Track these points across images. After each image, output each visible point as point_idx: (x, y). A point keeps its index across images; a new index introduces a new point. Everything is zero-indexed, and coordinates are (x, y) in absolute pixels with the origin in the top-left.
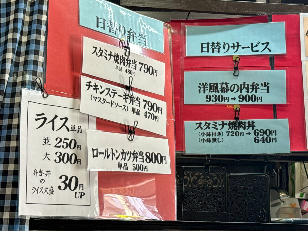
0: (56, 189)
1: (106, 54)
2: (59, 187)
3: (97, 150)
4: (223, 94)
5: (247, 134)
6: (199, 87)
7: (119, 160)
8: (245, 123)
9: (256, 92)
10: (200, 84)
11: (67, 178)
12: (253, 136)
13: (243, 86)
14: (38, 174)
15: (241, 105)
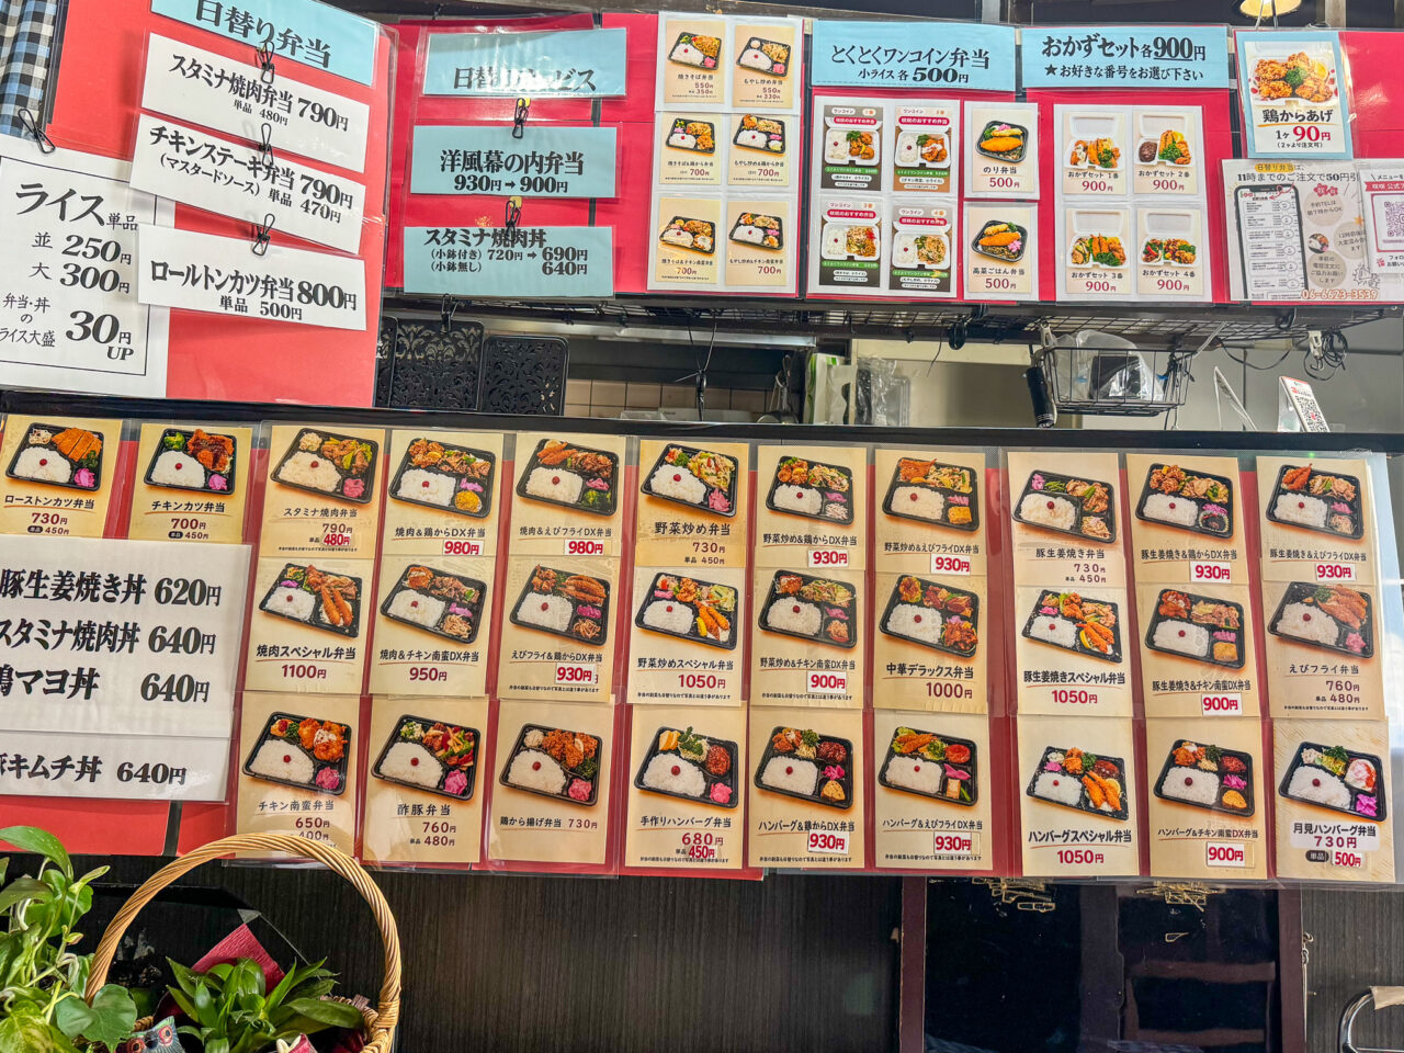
0: (60, 337)
1: (209, 75)
2: (69, 334)
3: (165, 265)
4: (489, 174)
5: (529, 255)
6: (442, 158)
7: (225, 291)
8: (525, 233)
9: (557, 172)
10: (445, 153)
11: (89, 317)
12: (540, 260)
13: (530, 159)
14: (15, 305)
15: (525, 200)
